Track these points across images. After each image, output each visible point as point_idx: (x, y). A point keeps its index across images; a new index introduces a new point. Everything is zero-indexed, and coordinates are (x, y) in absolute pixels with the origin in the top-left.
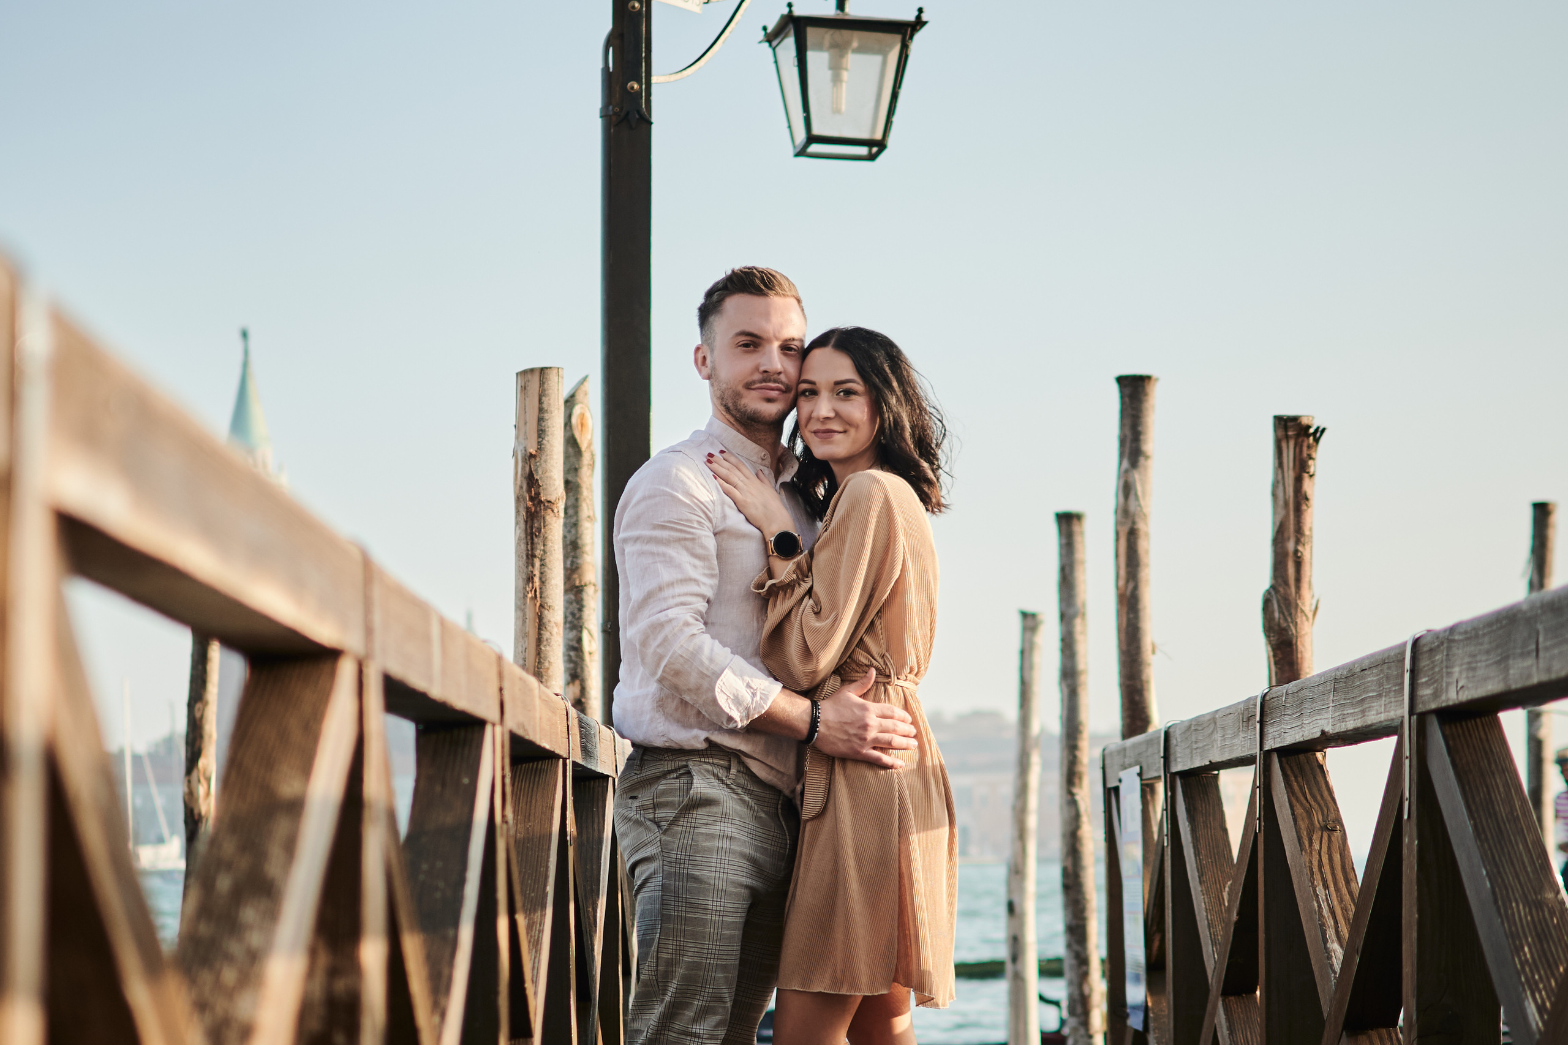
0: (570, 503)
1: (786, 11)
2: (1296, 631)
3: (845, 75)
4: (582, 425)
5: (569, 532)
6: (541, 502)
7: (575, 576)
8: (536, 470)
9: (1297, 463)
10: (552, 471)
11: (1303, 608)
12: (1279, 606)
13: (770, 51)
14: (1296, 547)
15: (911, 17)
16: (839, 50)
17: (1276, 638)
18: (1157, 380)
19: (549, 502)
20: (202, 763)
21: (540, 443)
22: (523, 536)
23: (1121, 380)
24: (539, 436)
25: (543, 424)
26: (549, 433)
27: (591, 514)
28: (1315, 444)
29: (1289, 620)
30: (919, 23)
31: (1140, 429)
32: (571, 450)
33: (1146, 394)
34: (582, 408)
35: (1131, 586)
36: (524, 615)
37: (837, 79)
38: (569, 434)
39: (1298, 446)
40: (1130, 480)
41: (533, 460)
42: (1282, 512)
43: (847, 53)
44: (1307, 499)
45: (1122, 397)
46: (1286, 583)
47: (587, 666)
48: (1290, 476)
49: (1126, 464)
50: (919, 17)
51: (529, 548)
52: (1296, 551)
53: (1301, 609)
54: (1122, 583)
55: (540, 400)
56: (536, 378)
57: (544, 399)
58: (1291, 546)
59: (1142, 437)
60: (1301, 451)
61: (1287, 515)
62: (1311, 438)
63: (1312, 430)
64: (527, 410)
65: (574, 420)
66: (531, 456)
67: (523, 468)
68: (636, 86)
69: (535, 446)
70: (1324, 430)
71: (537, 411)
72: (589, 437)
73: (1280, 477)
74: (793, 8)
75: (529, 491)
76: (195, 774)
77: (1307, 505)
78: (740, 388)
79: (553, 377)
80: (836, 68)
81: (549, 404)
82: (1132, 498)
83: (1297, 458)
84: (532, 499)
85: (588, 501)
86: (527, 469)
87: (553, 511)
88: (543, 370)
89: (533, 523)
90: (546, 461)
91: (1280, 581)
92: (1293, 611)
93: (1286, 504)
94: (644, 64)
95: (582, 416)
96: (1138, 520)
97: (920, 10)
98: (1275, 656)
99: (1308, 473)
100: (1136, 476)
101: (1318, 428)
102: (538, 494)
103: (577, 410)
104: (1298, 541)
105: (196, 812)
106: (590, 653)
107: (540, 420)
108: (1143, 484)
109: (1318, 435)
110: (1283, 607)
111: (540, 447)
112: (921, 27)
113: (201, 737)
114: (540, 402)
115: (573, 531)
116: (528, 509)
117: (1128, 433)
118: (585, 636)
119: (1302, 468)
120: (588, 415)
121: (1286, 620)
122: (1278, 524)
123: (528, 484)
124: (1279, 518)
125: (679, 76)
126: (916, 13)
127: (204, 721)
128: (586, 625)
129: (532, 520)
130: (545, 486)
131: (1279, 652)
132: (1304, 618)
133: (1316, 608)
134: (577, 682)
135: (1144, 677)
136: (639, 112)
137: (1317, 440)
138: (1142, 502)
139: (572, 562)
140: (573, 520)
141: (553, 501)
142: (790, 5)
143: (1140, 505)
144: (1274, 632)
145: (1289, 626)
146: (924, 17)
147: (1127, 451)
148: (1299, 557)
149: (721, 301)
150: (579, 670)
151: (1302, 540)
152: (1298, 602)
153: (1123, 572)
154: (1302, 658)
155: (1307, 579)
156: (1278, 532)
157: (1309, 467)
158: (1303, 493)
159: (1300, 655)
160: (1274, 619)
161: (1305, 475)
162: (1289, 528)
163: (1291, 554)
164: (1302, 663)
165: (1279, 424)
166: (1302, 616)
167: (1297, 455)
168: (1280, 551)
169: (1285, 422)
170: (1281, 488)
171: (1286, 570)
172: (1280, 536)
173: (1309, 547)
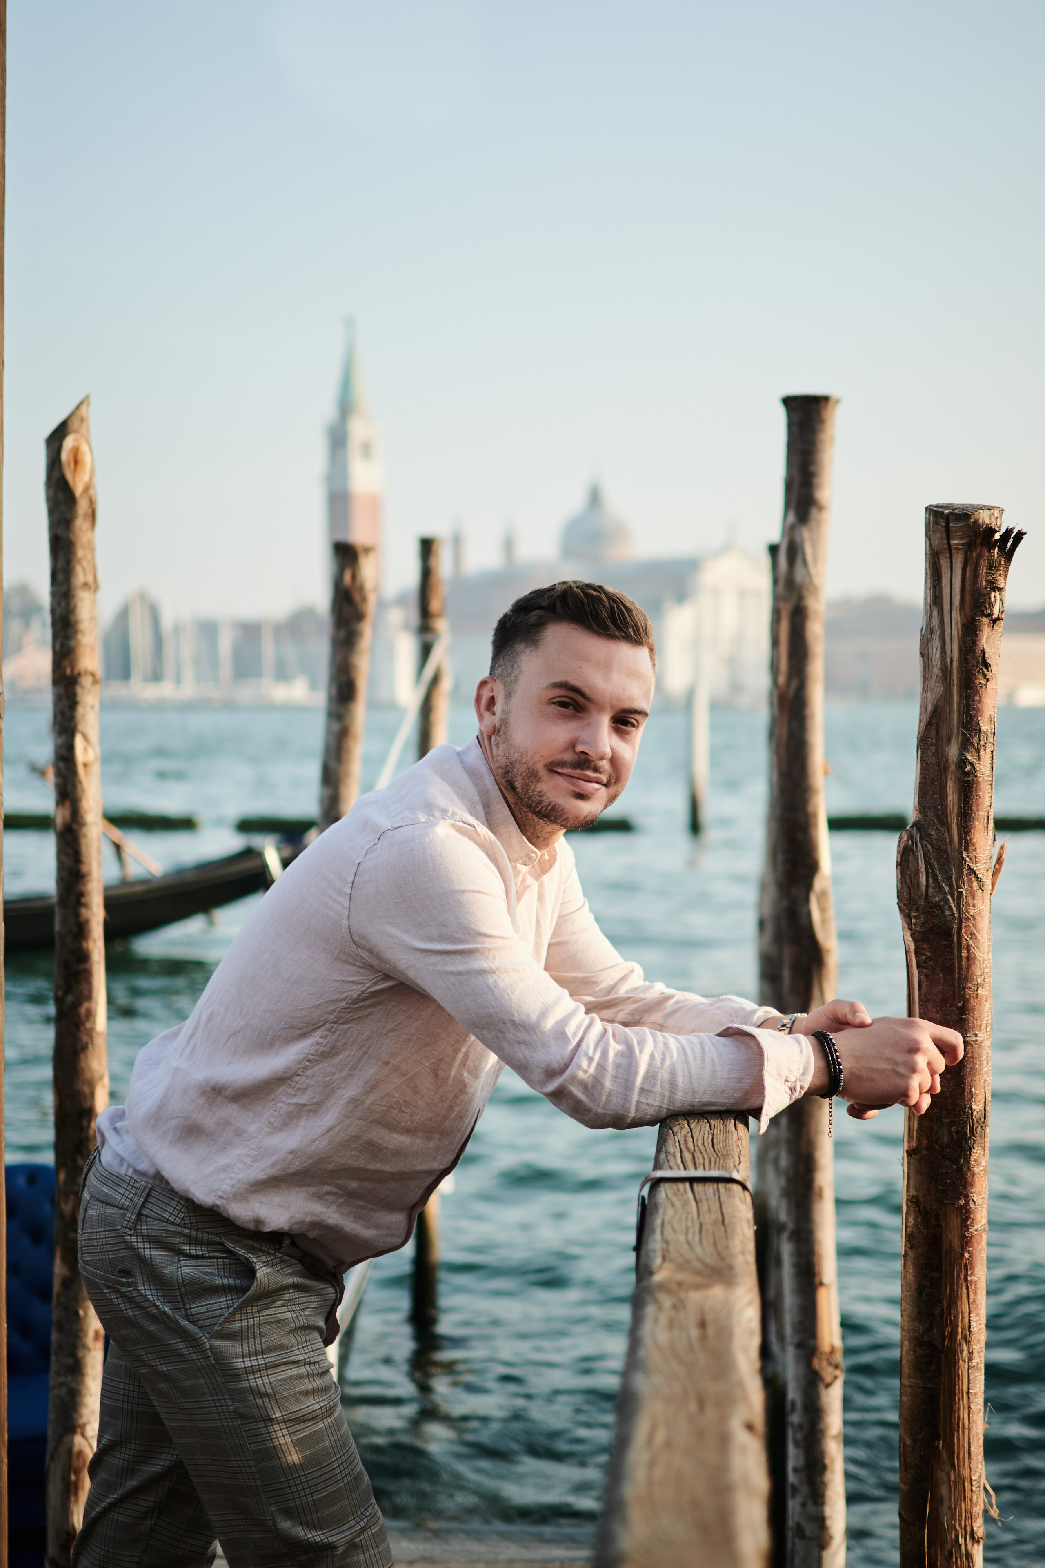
0: (59, 566)
2: (959, 909)
4: (76, 462)
5: (59, 604)
7: (66, 663)
9: (968, 598)
11: (973, 866)
12: (927, 863)
14: (961, 754)
17: (922, 919)
18: (837, 401)
23: (789, 402)
27: (90, 579)
28: (1003, 561)
29: (947, 889)
31: (813, 468)
32: (61, 496)
33: (821, 421)
34: (75, 440)
35: (794, 684)
38: (56, 475)
39: (971, 566)
40: (798, 539)
44: (987, 665)
45: (790, 425)
46: (943, 820)
47: (80, 782)
48: (955, 620)
49: (792, 518)
52: (963, 762)
53: (970, 868)
54: (782, 679)
58: (953, 751)
59: (816, 480)
60: (976, 576)
61: (948, 692)
62: (997, 551)
63: (998, 536)
65: (65, 456)
70: (1020, 536)
72: (86, 477)
73: (936, 622)
77: (984, 675)
78: (540, 767)
83: (968, 588)
85: (85, 563)
91: (931, 815)
92: (954, 873)
93: (946, 672)
95: (76, 451)
96: (805, 593)
98: (918, 952)
99: (990, 615)
100: (805, 534)
101: (1009, 532)
103: (69, 443)
104: (966, 744)
106: (85, 765)
108: (815, 544)
109: (1009, 543)
110: (937, 864)
115: (63, 604)
117: (796, 475)
118: (79, 742)
119: (978, 605)
120: (84, 448)
121: (940, 888)
122: (930, 708)
124: (931, 697)
128: (80, 727)
131: (925, 946)
132: (975, 884)
133: (999, 861)
134: (68, 804)
135: (810, 808)
137: (1008, 553)
138: (812, 570)
139: (62, 645)
140: (64, 588)
143: (809, 574)
144: (917, 910)
145: (946, 900)
147: (794, 499)
148: (968, 774)
149: (540, 625)
150: (69, 787)
151: (975, 741)
153: (784, 665)
154: (968, 958)
155: (982, 813)
156: (929, 724)
157: (991, 606)
158: (978, 653)
159: (964, 954)
160: (918, 885)
161: (985, 620)
162: (950, 720)
163: (953, 767)
164: (968, 968)
165: (936, 523)
166: (970, 882)
167: (968, 582)
168: (933, 760)
169: (947, 518)
170: (937, 643)
171: (943, 796)
172: (933, 733)
173: (985, 755)
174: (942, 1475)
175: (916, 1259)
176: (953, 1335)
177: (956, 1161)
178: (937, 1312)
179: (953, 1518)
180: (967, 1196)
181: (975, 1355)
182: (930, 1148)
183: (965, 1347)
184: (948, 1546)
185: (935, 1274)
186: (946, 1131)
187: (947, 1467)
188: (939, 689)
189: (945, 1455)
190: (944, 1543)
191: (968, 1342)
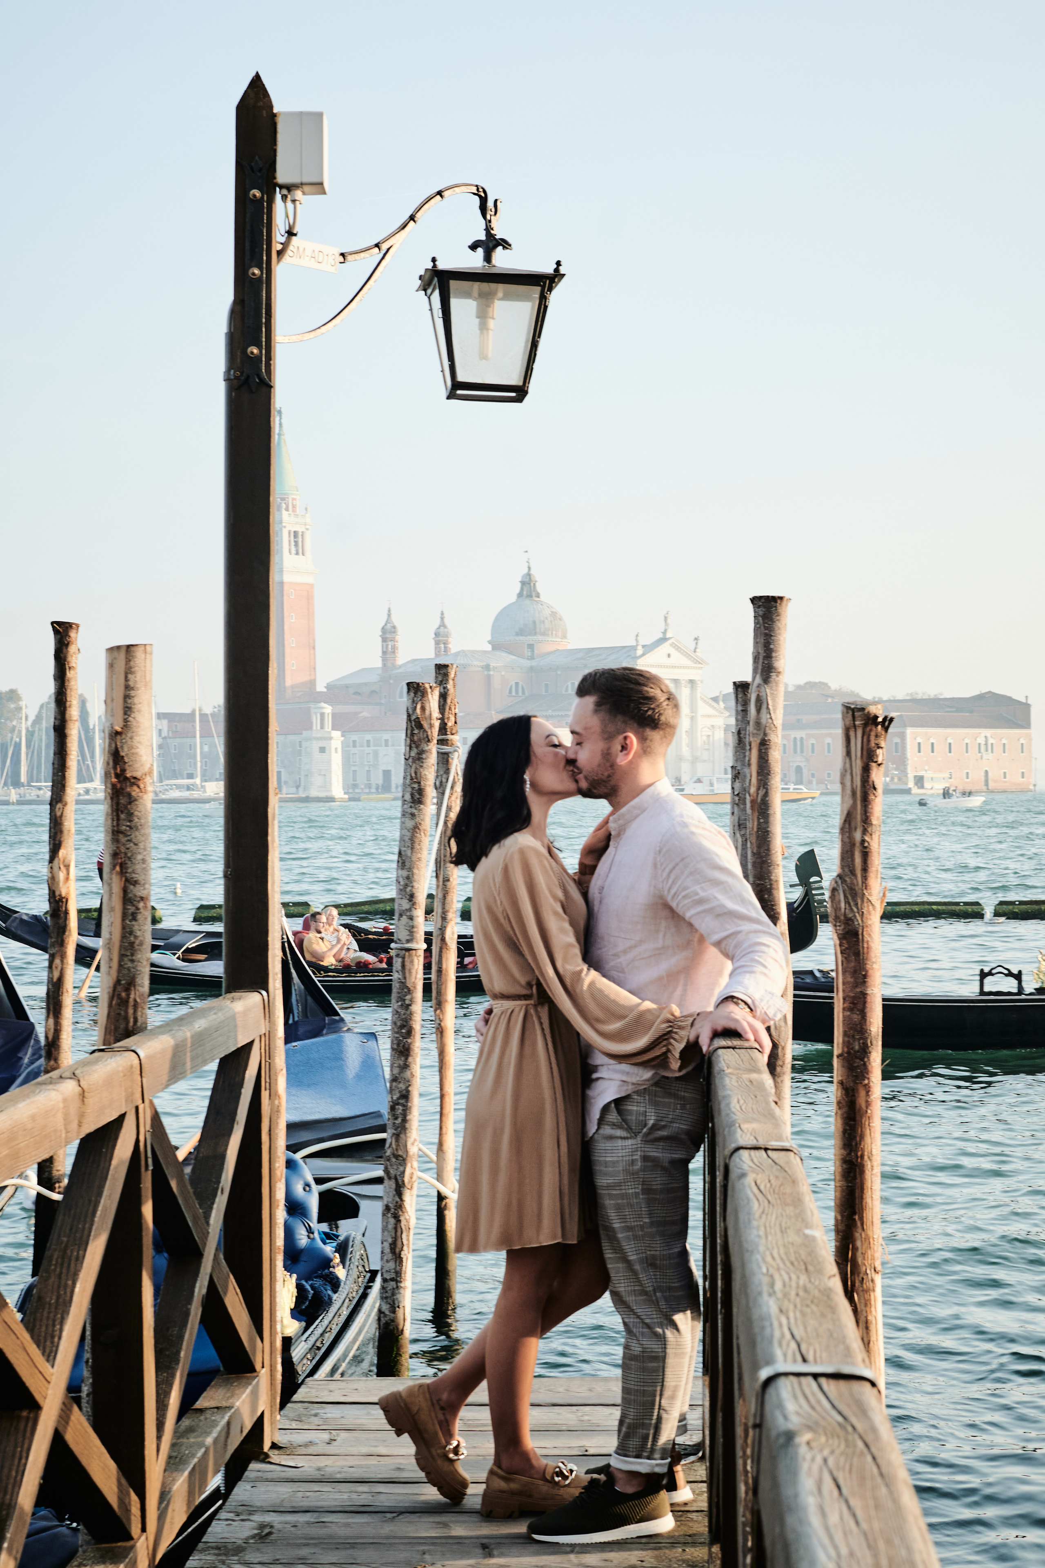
1: (430, 265)
2: (863, 920)
3: (491, 323)
6: (126, 779)
8: (122, 747)
9: (865, 753)
10: (138, 748)
11: (870, 898)
12: (845, 896)
13: (426, 298)
14: (862, 837)
15: (550, 269)
16: (486, 299)
17: (842, 927)
18: (789, 600)
19: (135, 778)
20: (62, 853)
21: (126, 721)
22: (110, 811)
23: (754, 600)
24: (125, 714)
25: (129, 701)
26: (135, 710)
28: (883, 733)
29: (855, 910)
30: (556, 277)
31: (772, 646)
33: (778, 614)
35: (762, 792)
36: (111, 890)
37: (483, 327)
39: (866, 735)
40: (763, 694)
41: (118, 737)
42: (849, 802)
43: (493, 303)
44: (875, 789)
45: (756, 617)
46: (853, 872)
48: (858, 765)
49: (759, 680)
50: (557, 270)
51: (115, 824)
52: (863, 841)
53: (868, 899)
54: (753, 789)
55: (126, 677)
56: (122, 654)
57: (130, 676)
58: (858, 836)
59: (774, 654)
60: (869, 741)
61: (855, 805)
62: (880, 727)
63: (880, 720)
64: (114, 687)
66: (117, 733)
67: (110, 745)
68: (256, 351)
69: (122, 724)
70: (893, 719)
71: (122, 688)
73: (848, 765)
74: (437, 263)
75: (115, 768)
76: (56, 861)
77: (874, 794)
79: (139, 654)
80: (483, 315)
81: (136, 682)
82: (764, 710)
83: (865, 748)
84: (117, 776)
86: (113, 745)
87: (139, 787)
88: (129, 647)
89: (118, 799)
90: (131, 738)
91: (847, 870)
92: (859, 901)
93: (854, 793)
94: (264, 330)
96: (768, 731)
97: (558, 263)
98: (841, 945)
99: (876, 762)
100: (768, 690)
101: (887, 717)
102: (123, 771)
104: (865, 831)
105: (57, 893)
107: (127, 697)
108: (775, 697)
109: (887, 723)
110: (850, 898)
111: (126, 724)
112: (560, 280)
113: (61, 832)
114: (126, 679)
116: (114, 786)
117: (761, 651)
119: (869, 757)
121: (852, 910)
122: (845, 812)
123: (114, 760)
124: (847, 808)
125: (313, 334)
126: (555, 266)
127: (63, 818)
129: (118, 796)
130: (130, 763)
131: (845, 942)
132: (871, 907)
136: (259, 376)
137: (886, 729)
138: (773, 715)
141: (139, 777)
142: (434, 260)
143: (771, 718)
144: (840, 922)
145: (855, 916)
146: (562, 270)
147: (760, 667)
148: (866, 847)
151: (869, 829)
152: (865, 892)
153: (755, 778)
154: (868, 948)
155: (874, 869)
156: (845, 821)
157: (877, 756)
158: (871, 783)
159: (865, 945)
160: (840, 909)
161: (874, 765)
162: (856, 818)
163: (858, 844)
164: (868, 953)
165: (848, 713)
166: (868, 906)
167: (865, 744)
168: (847, 840)
169: (853, 710)
170: (848, 777)
171: (853, 860)
172: (847, 826)
173: (875, 837)
174: (857, 1235)
175: (842, 1115)
176: (862, 1156)
177: (862, 1060)
178: (854, 1144)
179: (864, 1259)
180: (868, 1079)
181: (875, 1168)
182: (848, 1053)
183: (869, 1163)
184: (861, 1275)
185: (852, 1123)
186: (857, 1043)
187: (860, 1230)
188: (850, 802)
189: (859, 1224)
190: (859, 1273)
191: (870, 1160)
